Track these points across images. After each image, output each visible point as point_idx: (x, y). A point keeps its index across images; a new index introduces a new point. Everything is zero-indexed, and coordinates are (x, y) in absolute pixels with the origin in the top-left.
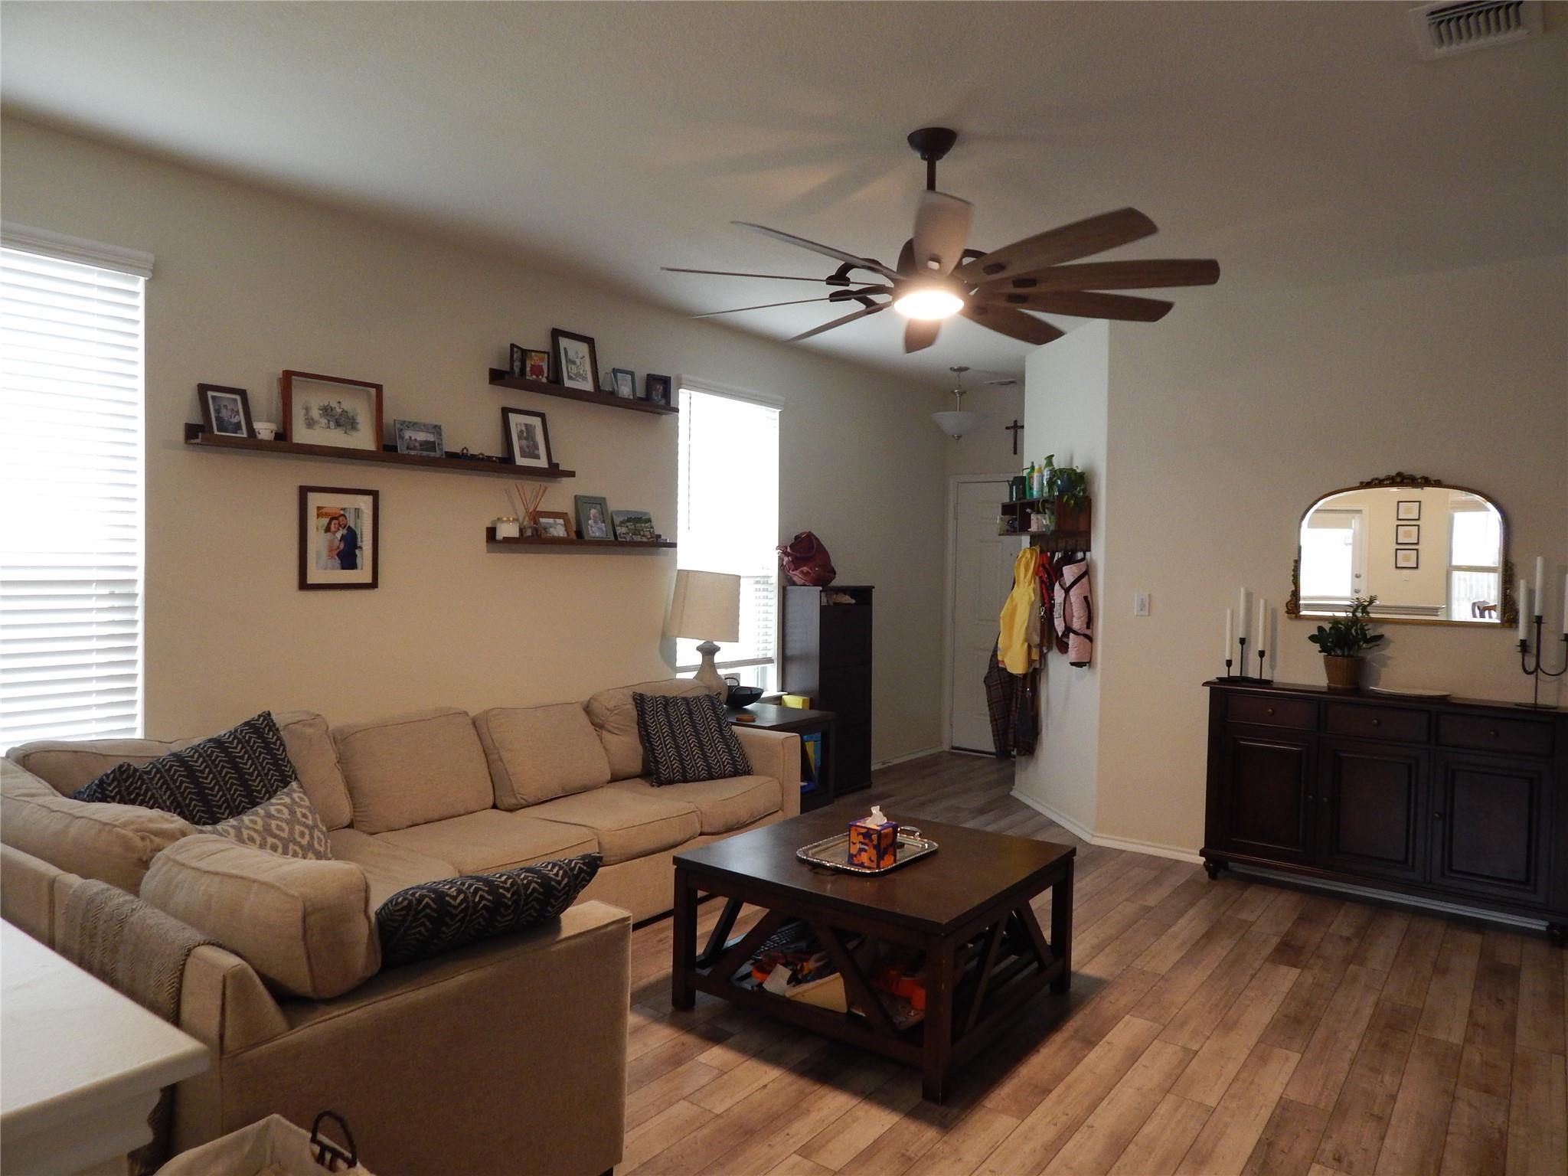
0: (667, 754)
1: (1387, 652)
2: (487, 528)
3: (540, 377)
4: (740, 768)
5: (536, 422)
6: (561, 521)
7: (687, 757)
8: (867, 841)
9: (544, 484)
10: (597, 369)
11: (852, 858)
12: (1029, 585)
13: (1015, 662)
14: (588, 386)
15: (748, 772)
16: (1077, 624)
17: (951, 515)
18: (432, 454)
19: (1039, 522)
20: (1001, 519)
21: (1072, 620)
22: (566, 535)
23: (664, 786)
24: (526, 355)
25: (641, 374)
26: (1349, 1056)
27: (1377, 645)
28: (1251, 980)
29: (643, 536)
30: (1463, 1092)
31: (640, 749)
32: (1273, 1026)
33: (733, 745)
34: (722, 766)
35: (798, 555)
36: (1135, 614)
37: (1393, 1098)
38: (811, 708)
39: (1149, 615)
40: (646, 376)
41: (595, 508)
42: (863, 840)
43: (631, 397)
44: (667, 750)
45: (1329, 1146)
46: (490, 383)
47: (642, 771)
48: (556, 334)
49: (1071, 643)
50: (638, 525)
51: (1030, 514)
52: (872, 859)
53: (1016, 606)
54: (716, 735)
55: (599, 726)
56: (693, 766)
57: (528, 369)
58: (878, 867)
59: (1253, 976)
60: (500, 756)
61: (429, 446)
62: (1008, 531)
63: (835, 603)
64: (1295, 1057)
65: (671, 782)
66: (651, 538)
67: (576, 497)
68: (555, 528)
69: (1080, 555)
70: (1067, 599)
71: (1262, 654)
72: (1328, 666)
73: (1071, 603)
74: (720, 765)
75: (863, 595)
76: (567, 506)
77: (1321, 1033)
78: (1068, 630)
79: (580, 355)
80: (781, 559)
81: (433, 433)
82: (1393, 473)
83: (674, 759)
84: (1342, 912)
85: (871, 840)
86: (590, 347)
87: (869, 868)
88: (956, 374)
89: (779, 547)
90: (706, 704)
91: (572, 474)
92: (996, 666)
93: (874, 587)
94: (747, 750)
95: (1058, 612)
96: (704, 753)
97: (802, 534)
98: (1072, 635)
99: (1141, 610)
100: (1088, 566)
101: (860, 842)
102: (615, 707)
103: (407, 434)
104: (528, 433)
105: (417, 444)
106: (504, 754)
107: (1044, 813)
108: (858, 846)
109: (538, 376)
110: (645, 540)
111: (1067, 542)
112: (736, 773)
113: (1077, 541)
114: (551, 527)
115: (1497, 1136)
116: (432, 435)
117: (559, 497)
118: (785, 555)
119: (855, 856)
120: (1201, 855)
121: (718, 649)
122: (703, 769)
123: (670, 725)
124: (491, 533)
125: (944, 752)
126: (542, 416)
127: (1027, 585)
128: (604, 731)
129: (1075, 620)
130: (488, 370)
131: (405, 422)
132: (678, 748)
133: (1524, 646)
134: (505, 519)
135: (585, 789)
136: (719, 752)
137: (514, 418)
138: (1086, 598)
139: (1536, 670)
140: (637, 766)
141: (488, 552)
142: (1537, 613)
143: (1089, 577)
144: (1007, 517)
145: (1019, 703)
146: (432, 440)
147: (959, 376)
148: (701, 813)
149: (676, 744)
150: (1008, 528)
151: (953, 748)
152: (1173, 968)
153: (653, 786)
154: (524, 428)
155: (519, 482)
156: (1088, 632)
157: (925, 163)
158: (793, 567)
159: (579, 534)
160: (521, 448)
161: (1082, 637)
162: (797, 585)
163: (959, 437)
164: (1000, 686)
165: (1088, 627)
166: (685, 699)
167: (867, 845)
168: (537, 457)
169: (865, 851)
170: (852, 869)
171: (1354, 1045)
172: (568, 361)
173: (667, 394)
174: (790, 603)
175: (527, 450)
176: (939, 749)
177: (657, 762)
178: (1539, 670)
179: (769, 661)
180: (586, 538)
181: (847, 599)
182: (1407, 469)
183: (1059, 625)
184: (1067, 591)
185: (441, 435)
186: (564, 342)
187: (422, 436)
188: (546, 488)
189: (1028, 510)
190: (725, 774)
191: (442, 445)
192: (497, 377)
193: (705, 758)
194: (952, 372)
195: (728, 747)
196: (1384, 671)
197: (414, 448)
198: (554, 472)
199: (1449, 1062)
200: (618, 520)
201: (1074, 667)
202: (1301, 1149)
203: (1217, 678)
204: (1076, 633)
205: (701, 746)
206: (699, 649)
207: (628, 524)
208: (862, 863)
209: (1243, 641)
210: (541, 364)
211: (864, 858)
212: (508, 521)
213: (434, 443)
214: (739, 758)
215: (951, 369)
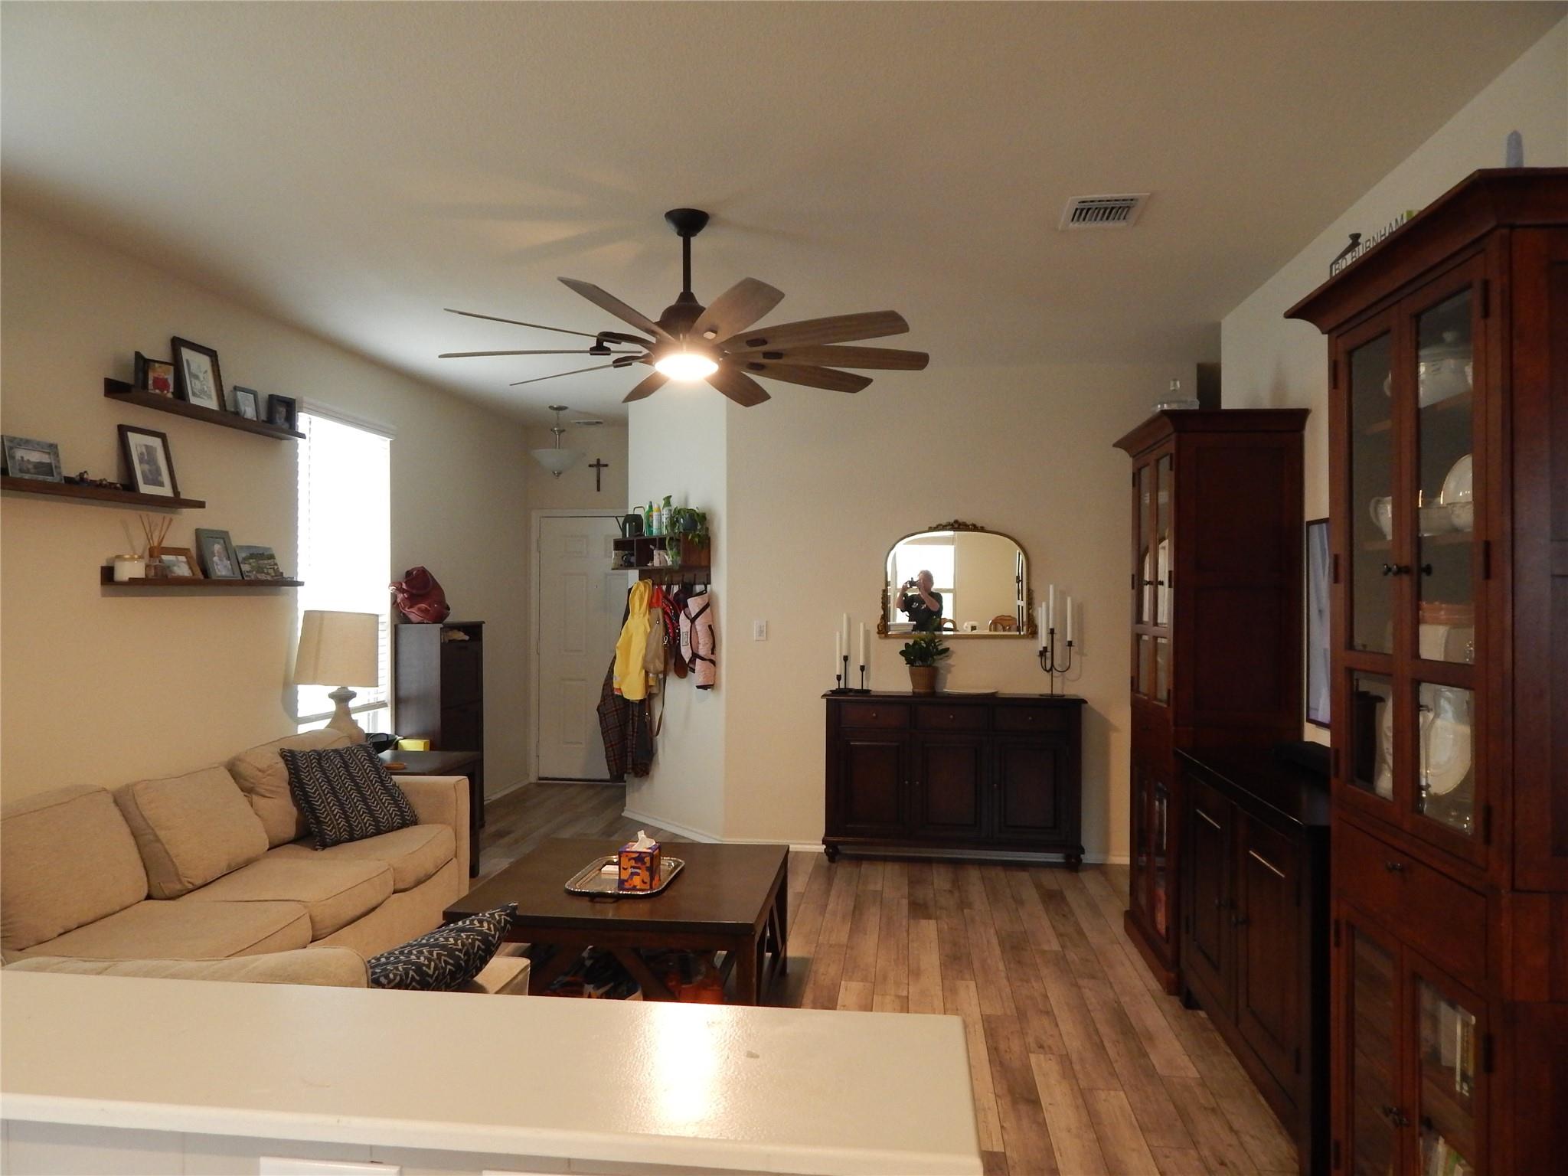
0: (329, 811)
1: (950, 662)
2: (102, 568)
3: (166, 392)
4: (406, 819)
5: (156, 442)
6: (182, 558)
7: (351, 813)
8: (639, 865)
9: (168, 516)
10: (221, 386)
11: (623, 884)
12: (644, 616)
13: (632, 688)
14: (212, 404)
15: (415, 822)
16: (703, 651)
17: (534, 546)
18: (49, 479)
19: (663, 558)
20: (616, 554)
21: (698, 648)
22: (191, 574)
23: (328, 848)
24: (148, 367)
25: (264, 393)
26: (1003, 974)
27: (947, 656)
28: (908, 935)
29: (268, 574)
30: (1081, 982)
31: (294, 810)
32: (944, 966)
33: (396, 795)
34: (390, 819)
35: (414, 591)
36: (755, 639)
37: (1046, 996)
38: (431, 749)
39: (767, 639)
40: (267, 396)
41: (218, 543)
42: (634, 865)
43: (255, 419)
44: (331, 808)
45: (1030, 1040)
46: (105, 395)
47: (296, 835)
48: (177, 344)
49: (697, 668)
50: (261, 562)
51: (653, 551)
52: (645, 880)
53: (631, 637)
54: (378, 786)
55: (248, 790)
56: (359, 823)
57: (150, 382)
58: (651, 888)
59: (908, 931)
60: (156, 836)
61: (48, 469)
62: (621, 565)
63: (450, 641)
64: (972, 984)
65: (336, 843)
66: (276, 576)
67: (197, 530)
68: (179, 566)
69: (699, 588)
70: (693, 628)
71: (862, 668)
72: (912, 674)
73: (697, 632)
74: (387, 818)
75: (474, 630)
76: (187, 541)
77: (976, 965)
78: (695, 656)
79: (203, 370)
80: (394, 597)
81: (49, 453)
82: (952, 521)
83: (340, 817)
84: (934, 872)
85: (644, 863)
86: (212, 361)
87: (642, 890)
88: (555, 412)
89: (393, 583)
90: (361, 755)
91: (201, 505)
92: (610, 693)
93: (484, 622)
94: (412, 799)
95: (684, 640)
96: (368, 807)
97: (413, 570)
98: (698, 660)
99: (760, 635)
100: (710, 598)
101: (631, 867)
102: (268, 767)
103: (19, 453)
104: (149, 457)
105: (30, 466)
106: (161, 834)
107: (664, 828)
108: (630, 870)
109: (162, 391)
110: (269, 578)
111: (683, 576)
112: (404, 825)
113: (695, 575)
114: (174, 565)
115: (1116, 1005)
116: (47, 456)
117: (181, 530)
118: (400, 592)
119: (626, 881)
120: (823, 844)
121: (353, 695)
122: (370, 825)
123: (329, 781)
124: (108, 575)
125: (531, 784)
126: (163, 437)
127: (642, 615)
128: (254, 796)
129: (701, 647)
130: (103, 381)
131: (15, 438)
132: (341, 805)
133: (1043, 653)
134: (127, 556)
135: (248, 863)
136: (384, 804)
137: (134, 439)
138: (710, 626)
139: (1051, 669)
140: (290, 831)
141: (104, 595)
142: (1051, 627)
143: (711, 610)
144: (620, 552)
145: (636, 727)
146: (48, 461)
147: (558, 414)
148: (394, 870)
149: (339, 800)
150: (622, 563)
151: (540, 779)
152: (850, 937)
153: (317, 850)
154: (144, 451)
155: (144, 513)
156: (712, 657)
157: (681, 239)
158: (409, 604)
159: (205, 572)
160: (143, 473)
161: (708, 662)
162: (412, 623)
163: (559, 474)
164: (615, 713)
165: (713, 653)
166: (336, 751)
167: (640, 868)
168: (161, 484)
169: (638, 874)
170: (624, 893)
171: (1001, 966)
172: (191, 375)
173: (291, 419)
174: (403, 641)
175: (150, 477)
176: (526, 782)
177: (319, 822)
178: (1054, 670)
179: (383, 705)
180: (214, 578)
181: (461, 636)
182: (963, 518)
183: (686, 653)
184: (693, 621)
185: (58, 456)
186: (186, 354)
187: (35, 457)
188: (171, 520)
189: (651, 547)
190: (393, 827)
191: (60, 468)
192: (114, 389)
193: (371, 812)
194: (552, 411)
195: (393, 798)
196: (949, 677)
197: (28, 471)
198: (176, 502)
199: (1061, 963)
200: (242, 555)
201: (701, 690)
202: (1016, 1045)
203: (831, 691)
204: (702, 659)
205: (364, 800)
206: (331, 696)
207: (251, 561)
208: (635, 886)
209: (846, 658)
210: (166, 377)
211: (637, 881)
212: (132, 559)
213: (50, 465)
214: (405, 808)
215: (550, 407)
